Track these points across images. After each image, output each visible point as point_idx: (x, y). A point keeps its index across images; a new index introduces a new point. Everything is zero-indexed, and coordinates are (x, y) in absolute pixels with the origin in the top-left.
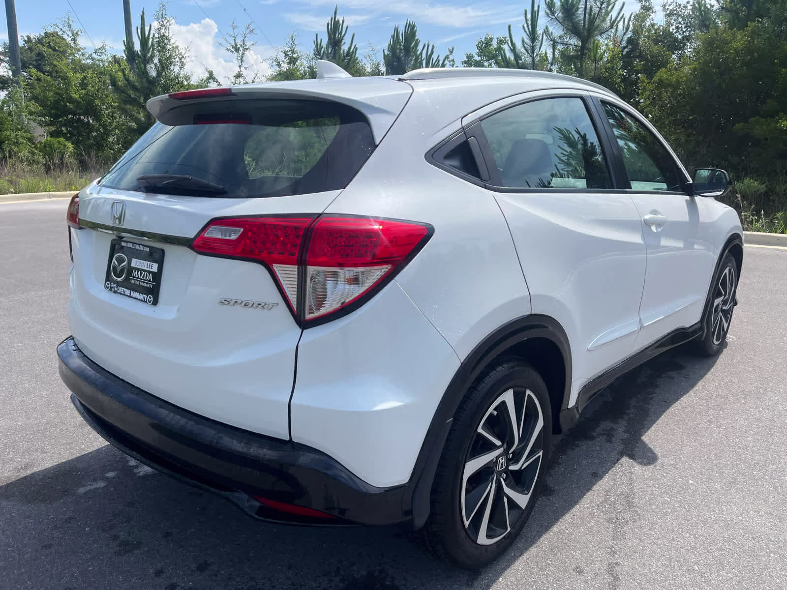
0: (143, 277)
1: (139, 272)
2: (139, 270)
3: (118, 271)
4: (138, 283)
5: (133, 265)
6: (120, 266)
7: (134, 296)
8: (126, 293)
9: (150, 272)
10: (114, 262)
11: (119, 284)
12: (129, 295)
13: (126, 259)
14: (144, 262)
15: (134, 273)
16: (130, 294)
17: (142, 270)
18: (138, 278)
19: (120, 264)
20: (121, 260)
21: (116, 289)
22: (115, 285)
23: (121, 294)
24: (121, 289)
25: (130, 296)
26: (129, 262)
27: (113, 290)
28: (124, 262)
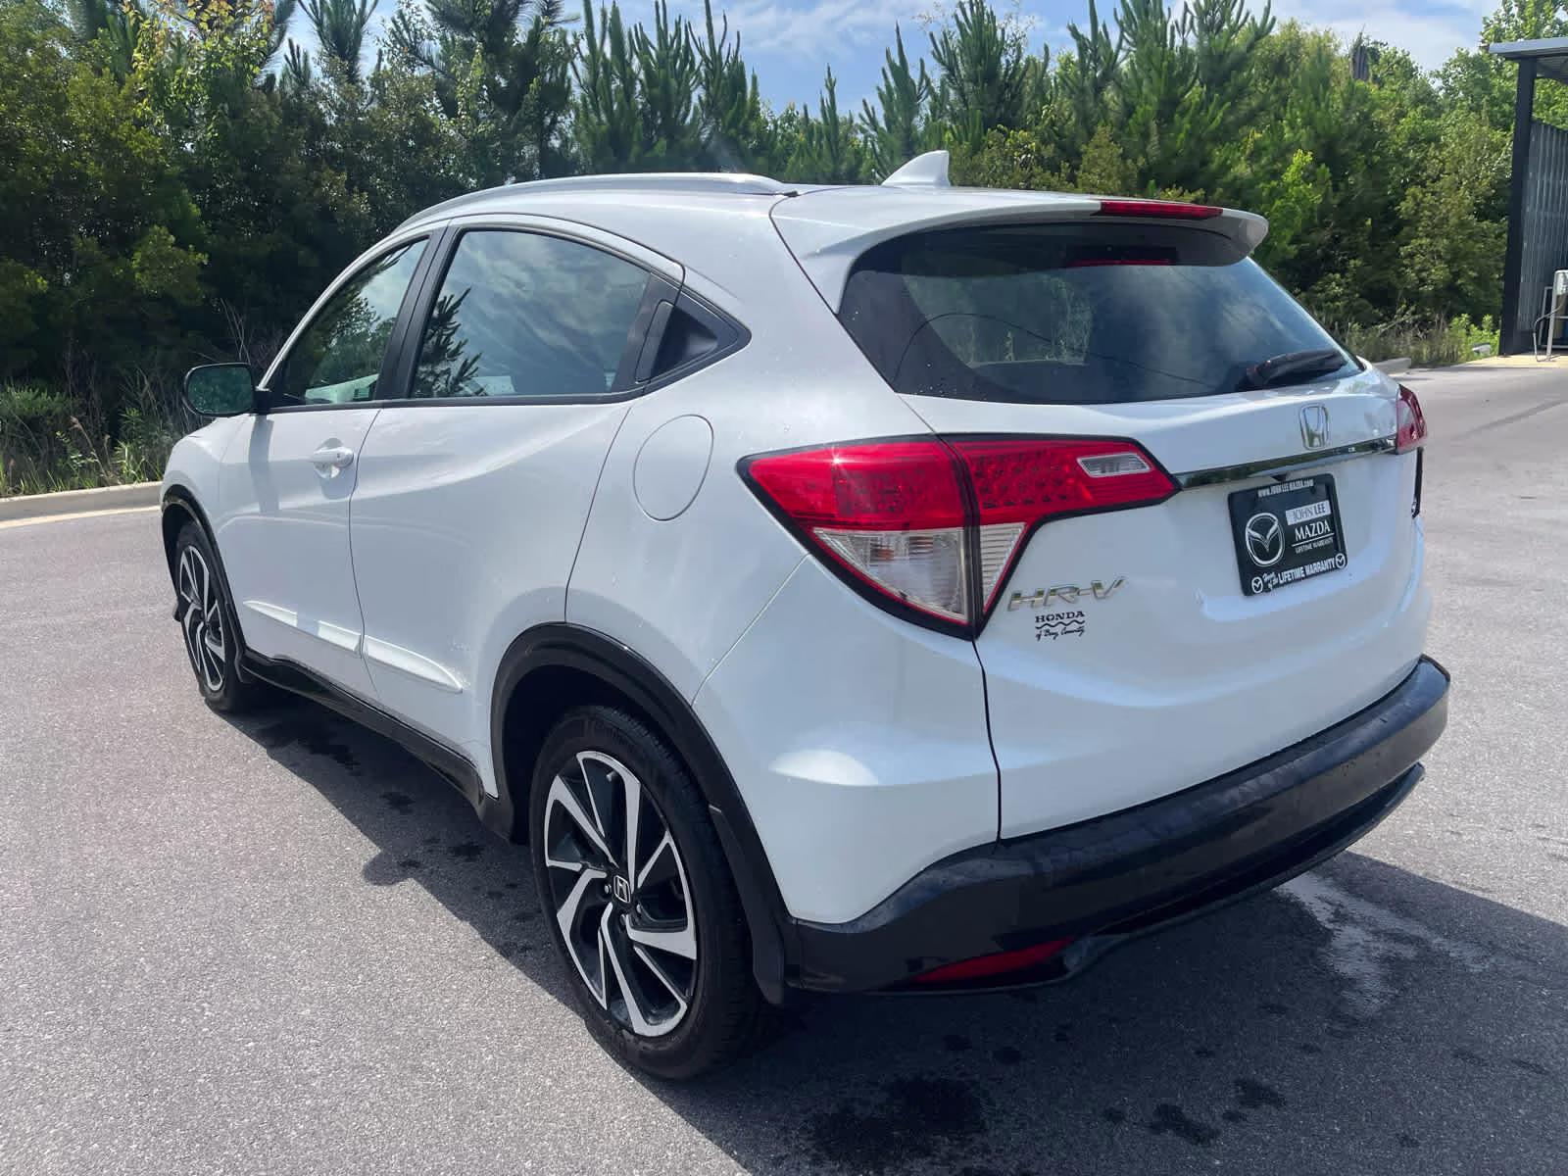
0: (1316, 532)
1: (1307, 528)
2: (1303, 524)
3: (1267, 547)
4: (1310, 547)
5: (1291, 521)
6: (1268, 537)
7: (1313, 572)
8: (1298, 576)
9: (1321, 519)
10: (1250, 536)
11: (1278, 568)
12: (1303, 576)
13: (1275, 518)
14: (1308, 507)
15: (1299, 535)
16: (1305, 573)
17: (1308, 523)
18: (1308, 538)
19: (1264, 533)
20: (1263, 526)
21: (1275, 581)
22: (1273, 575)
23: (1287, 583)
24: (1286, 575)
25: (1307, 577)
26: (1283, 521)
27: (1270, 586)
28: (1273, 524)
